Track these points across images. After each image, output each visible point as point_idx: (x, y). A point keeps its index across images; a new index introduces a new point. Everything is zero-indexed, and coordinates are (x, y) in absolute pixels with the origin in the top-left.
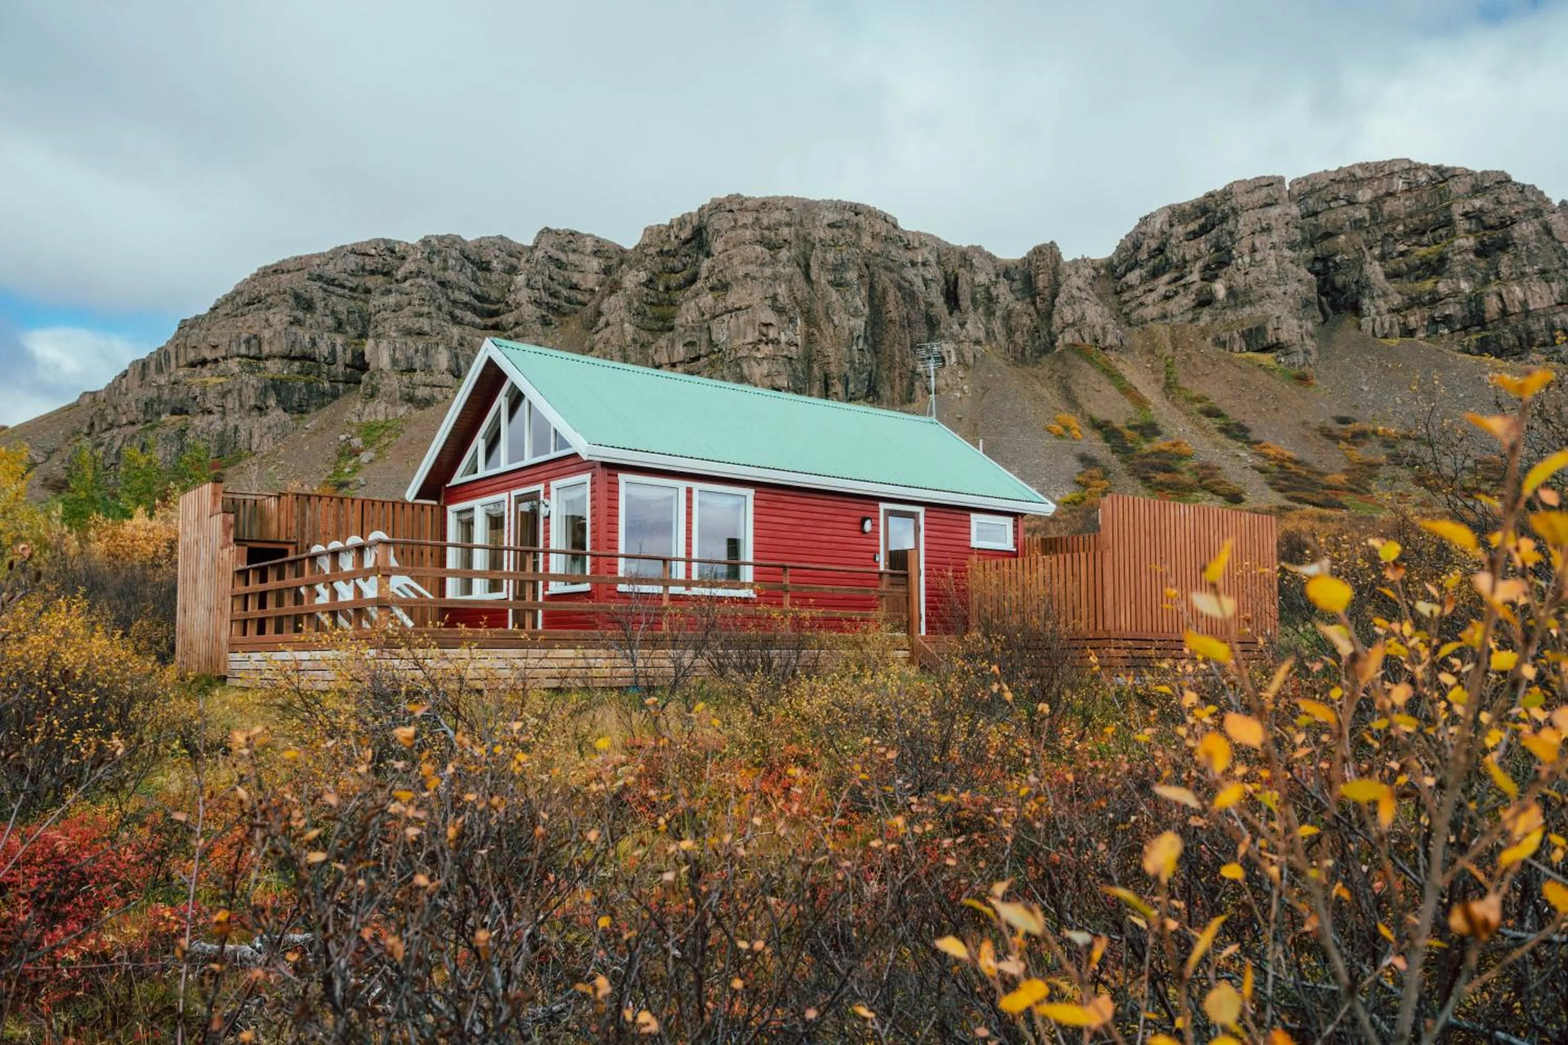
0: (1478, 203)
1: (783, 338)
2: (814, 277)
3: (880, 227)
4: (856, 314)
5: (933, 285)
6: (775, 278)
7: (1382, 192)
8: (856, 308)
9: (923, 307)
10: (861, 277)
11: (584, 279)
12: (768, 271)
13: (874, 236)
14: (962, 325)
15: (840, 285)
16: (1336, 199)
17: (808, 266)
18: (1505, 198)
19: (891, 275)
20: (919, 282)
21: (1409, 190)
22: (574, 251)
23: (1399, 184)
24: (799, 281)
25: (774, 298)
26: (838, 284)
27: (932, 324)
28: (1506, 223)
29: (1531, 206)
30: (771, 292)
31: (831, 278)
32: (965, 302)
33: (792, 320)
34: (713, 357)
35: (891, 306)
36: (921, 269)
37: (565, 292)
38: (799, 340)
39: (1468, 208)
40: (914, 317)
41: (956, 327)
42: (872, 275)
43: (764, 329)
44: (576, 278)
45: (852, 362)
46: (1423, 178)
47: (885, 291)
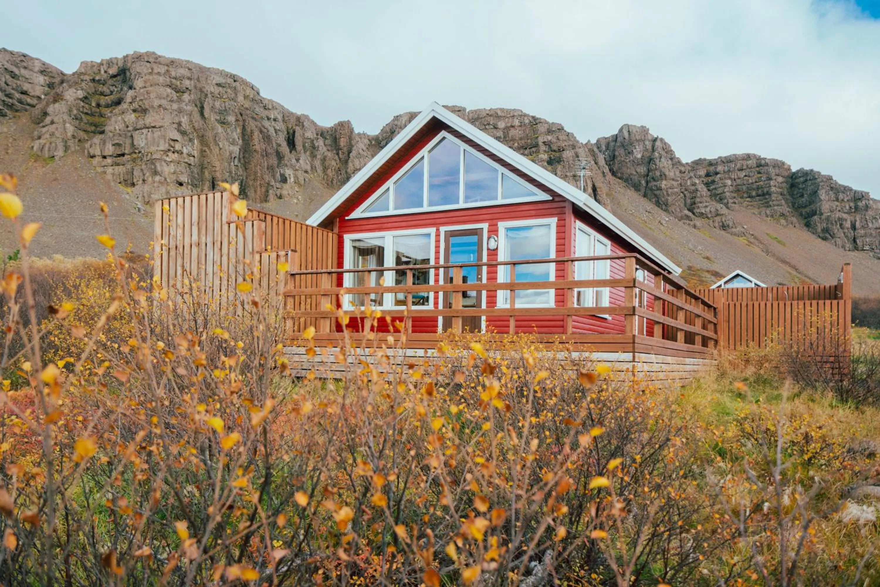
0: (549, 138)
1: (185, 151)
2: (206, 115)
3: (248, 91)
4: (233, 143)
5: (279, 133)
6: (180, 111)
7: (509, 125)
8: (234, 139)
9: (275, 145)
10: (237, 120)
11: (33, 88)
12: (175, 106)
13: (246, 97)
14: (298, 160)
15: (224, 123)
16: (489, 124)
17: (202, 108)
18: (561, 137)
19: (256, 123)
20: (272, 131)
21: (520, 126)
22: (25, 68)
23: (516, 122)
24: (196, 116)
25: (179, 124)
26: (223, 123)
27: (280, 156)
28: (561, 150)
29: (571, 143)
30: (177, 120)
31: (218, 118)
32: (299, 147)
33: (191, 140)
34: (135, 156)
35: (256, 142)
36: (273, 123)
37: (17, 95)
38: (195, 153)
39: (546, 140)
40: (269, 151)
41: (294, 161)
42: (244, 121)
43: (172, 143)
44: (26, 87)
45: (230, 172)
46: (527, 121)
47: (252, 132)
